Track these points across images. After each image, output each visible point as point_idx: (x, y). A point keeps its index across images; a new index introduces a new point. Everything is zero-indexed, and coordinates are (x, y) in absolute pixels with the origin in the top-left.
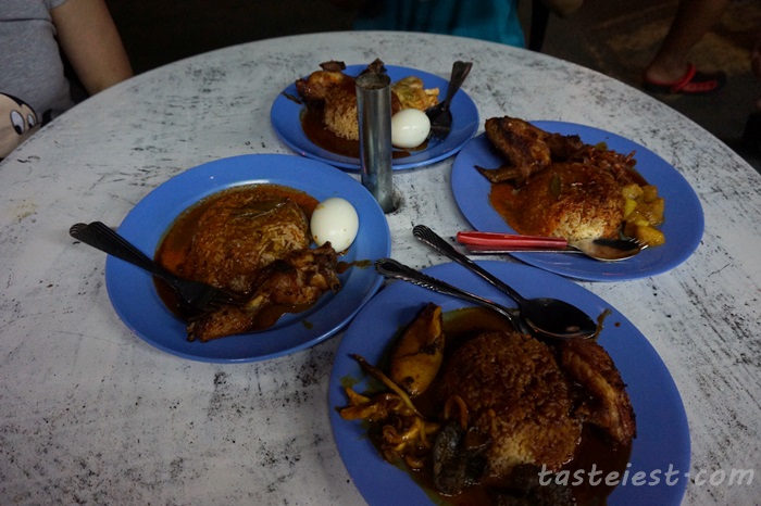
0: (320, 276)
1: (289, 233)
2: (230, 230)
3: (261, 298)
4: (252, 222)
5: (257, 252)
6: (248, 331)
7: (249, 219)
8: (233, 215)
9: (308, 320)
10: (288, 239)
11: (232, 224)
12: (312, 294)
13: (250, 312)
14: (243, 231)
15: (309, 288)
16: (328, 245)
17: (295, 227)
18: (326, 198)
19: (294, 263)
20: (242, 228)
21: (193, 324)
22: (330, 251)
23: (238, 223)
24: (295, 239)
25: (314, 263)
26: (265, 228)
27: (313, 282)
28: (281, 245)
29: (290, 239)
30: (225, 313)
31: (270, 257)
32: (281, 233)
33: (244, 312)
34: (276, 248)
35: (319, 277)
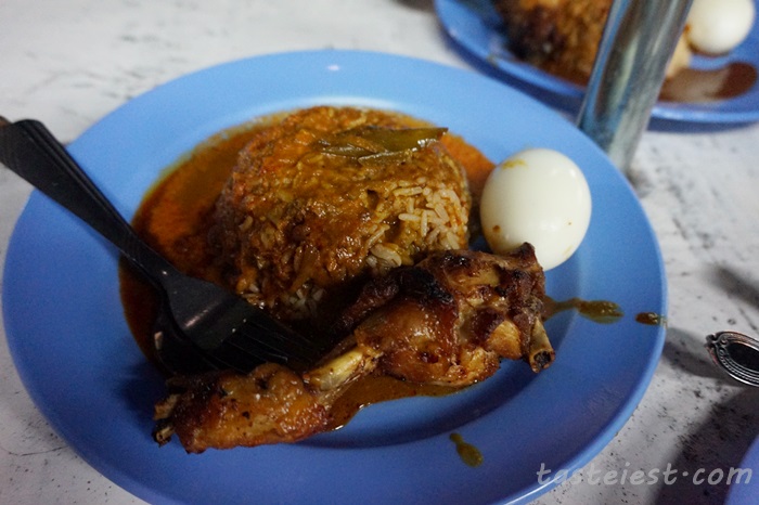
0: (511, 325)
1: (440, 209)
2: (309, 177)
3: (356, 358)
4: (359, 166)
5: (365, 239)
6: (311, 440)
7: (354, 162)
8: (316, 147)
9: (467, 434)
10: (435, 221)
11: (314, 166)
12: (481, 368)
13: (326, 391)
14: (338, 185)
15: (481, 352)
16: (526, 252)
17: (454, 197)
18: (528, 146)
19: (452, 283)
20: (337, 177)
21: (173, 399)
22: (534, 268)
23: (327, 165)
24: (449, 225)
25: (498, 292)
26: (387, 188)
27: (495, 341)
28: (418, 232)
29: (440, 222)
30: (263, 386)
31: (393, 256)
32: (422, 204)
33: (310, 389)
34: (407, 237)
35: (507, 331)
